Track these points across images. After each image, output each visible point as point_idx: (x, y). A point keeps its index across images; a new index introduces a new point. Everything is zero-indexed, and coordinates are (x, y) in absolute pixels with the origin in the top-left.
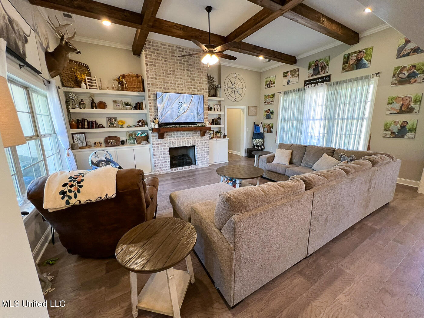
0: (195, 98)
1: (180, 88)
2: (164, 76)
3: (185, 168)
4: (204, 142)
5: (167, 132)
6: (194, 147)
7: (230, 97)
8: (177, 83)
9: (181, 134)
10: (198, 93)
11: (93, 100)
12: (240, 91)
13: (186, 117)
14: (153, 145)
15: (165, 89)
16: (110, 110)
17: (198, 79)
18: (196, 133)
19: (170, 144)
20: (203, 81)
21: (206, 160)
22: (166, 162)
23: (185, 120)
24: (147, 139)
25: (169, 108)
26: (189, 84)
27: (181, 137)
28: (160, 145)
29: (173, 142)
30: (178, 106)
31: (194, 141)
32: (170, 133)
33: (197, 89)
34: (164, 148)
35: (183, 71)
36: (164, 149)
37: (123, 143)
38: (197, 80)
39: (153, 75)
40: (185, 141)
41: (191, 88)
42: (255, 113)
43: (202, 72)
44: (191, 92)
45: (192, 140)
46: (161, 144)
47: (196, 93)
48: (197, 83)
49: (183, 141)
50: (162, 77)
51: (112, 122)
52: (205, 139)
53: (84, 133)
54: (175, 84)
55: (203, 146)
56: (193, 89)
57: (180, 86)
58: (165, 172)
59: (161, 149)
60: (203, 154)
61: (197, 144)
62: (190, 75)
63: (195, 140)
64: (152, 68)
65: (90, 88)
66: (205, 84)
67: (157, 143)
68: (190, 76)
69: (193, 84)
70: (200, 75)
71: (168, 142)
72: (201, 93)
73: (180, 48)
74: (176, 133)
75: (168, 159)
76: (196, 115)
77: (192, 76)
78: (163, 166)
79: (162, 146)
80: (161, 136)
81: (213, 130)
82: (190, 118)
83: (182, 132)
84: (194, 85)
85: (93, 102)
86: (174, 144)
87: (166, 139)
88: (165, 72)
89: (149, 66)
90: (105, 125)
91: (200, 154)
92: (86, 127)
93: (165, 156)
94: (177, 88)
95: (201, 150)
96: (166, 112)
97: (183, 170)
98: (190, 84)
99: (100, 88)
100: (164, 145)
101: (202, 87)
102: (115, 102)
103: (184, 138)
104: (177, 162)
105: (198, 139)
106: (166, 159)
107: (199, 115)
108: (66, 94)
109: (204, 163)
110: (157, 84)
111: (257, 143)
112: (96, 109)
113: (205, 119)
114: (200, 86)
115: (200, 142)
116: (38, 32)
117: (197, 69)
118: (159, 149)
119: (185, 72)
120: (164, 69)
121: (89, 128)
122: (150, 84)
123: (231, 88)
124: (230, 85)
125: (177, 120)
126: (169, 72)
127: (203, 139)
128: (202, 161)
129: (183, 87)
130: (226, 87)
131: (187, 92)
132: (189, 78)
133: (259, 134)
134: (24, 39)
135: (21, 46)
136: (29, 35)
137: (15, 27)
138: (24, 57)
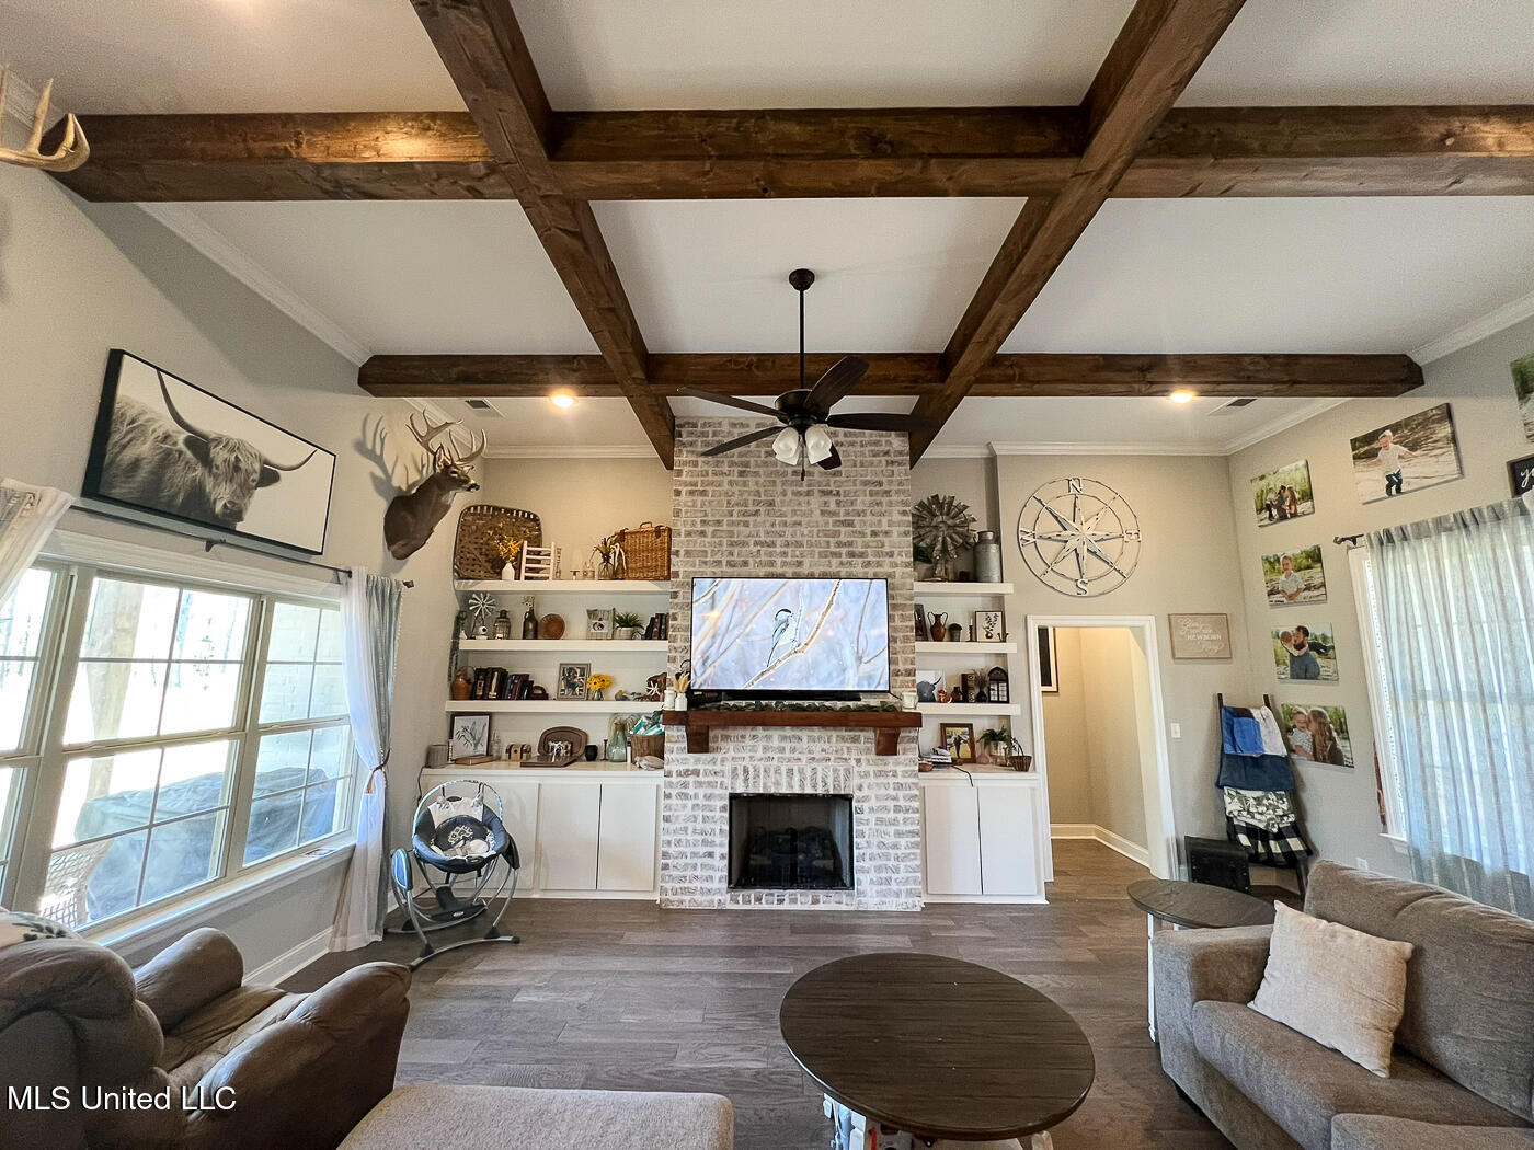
0: (846, 592)
1: (789, 559)
2: (731, 524)
3: (794, 901)
4: (892, 780)
6: (848, 799)
7: (1051, 578)
8: (779, 541)
9: (784, 738)
10: (867, 573)
11: (531, 612)
12: (1111, 549)
13: (803, 668)
14: (668, 775)
15: (730, 564)
16: (575, 645)
17: (869, 517)
18: (855, 740)
19: (735, 776)
20: (891, 524)
21: (902, 875)
22: (711, 855)
23: (800, 682)
24: (656, 748)
25: (736, 633)
26: (828, 542)
27: (782, 750)
28: (691, 779)
29: (746, 771)
30: (772, 625)
31: (842, 773)
32: (740, 732)
33: (862, 555)
34: (710, 791)
35: (806, 498)
36: (708, 797)
37: (592, 754)
38: (866, 524)
39: (694, 524)
40: (801, 771)
41: (839, 555)
42: (1216, 648)
43: (887, 493)
44: (834, 569)
45: (835, 770)
46: (696, 773)
47: (859, 570)
48: (862, 534)
49: (790, 771)
50: (725, 527)
51: (574, 680)
52: (900, 769)
53: (490, 714)
54: (773, 544)
55: (891, 804)
56: (844, 559)
57: (789, 550)
58: (702, 901)
59: (696, 796)
60: (890, 840)
61: (860, 788)
62: (833, 507)
63: (848, 771)
64: (694, 502)
65: (527, 578)
66: (899, 534)
67: (682, 768)
68: (833, 514)
69: (843, 539)
70: (879, 504)
71: (728, 767)
72: (878, 570)
74: (766, 733)
75: (721, 845)
76: (850, 659)
77: (842, 510)
78: (698, 872)
79: (700, 784)
80: (699, 742)
81: (970, 726)
82: (823, 673)
83: (788, 731)
84: (850, 544)
85: (531, 617)
86: (751, 781)
87: (719, 756)
88: (737, 509)
89: (683, 497)
90: (552, 690)
91: (875, 840)
92: (493, 694)
93: (708, 827)
94: (779, 561)
95: (880, 821)
96: (721, 651)
97: (786, 906)
98: (833, 540)
99: (558, 575)
100: (710, 778)
101: (887, 549)
102: (592, 614)
103: (796, 755)
104: (767, 862)
105: (864, 767)
106: (712, 843)
107: (865, 660)
108: (465, 597)
109: (894, 887)
110: (706, 552)
111: (1249, 812)
112: (535, 638)
113: (900, 678)
114: (875, 544)
115: (872, 780)
116: (378, 453)
117: (866, 483)
118: (686, 796)
119: (816, 502)
120: (734, 499)
121: (500, 697)
122: (682, 553)
123: (1056, 540)
124: (1048, 525)
125: (767, 681)
126: (751, 508)
127: (890, 767)
128: (883, 875)
129: (802, 555)
130: (1026, 537)
131: (817, 571)
132: (831, 519)
133: (1256, 761)
134: (256, 476)
135: (221, 496)
136: (294, 464)
137: (219, 455)
138: (225, 522)
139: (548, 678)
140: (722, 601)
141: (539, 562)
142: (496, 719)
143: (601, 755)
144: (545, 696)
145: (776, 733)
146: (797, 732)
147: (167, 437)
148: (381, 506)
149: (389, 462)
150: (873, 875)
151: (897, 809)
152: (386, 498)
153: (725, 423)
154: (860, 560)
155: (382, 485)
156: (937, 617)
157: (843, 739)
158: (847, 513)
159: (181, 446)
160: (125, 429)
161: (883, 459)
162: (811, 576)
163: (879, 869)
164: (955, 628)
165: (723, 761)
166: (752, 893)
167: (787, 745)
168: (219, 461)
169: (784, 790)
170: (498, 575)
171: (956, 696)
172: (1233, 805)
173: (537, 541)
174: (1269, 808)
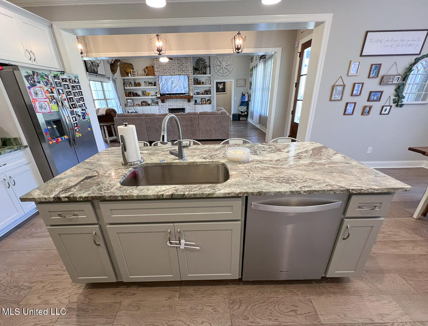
0: (181, 77)
1: (173, 72)
4: (190, 106)
5: (166, 99)
6: (184, 108)
7: (218, 73)
9: (175, 100)
11: (135, 82)
12: (229, 67)
13: (176, 90)
14: (159, 106)
16: (143, 87)
17: (185, 64)
18: (185, 100)
20: (188, 65)
23: (176, 92)
24: (157, 103)
25: (166, 85)
27: (175, 102)
28: (163, 107)
29: (170, 105)
30: (171, 83)
32: (169, 100)
33: (184, 71)
34: (165, 108)
37: (149, 105)
38: (184, 65)
39: (157, 66)
40: (178, 105)
41: (180, 71)
42: (243, 85)
43: (188, 59)
44: (180, 74)
45: (182, 105)
47: (184, 73)
48: (184, 67)
49: (176, 105)
50: (162, 67)
51: (144, 93)
52: (191, 104)
53: (132, 99)
57: (173, 70)
61: (186, 107)
62: (179, 62)
63: (184, 105)
65: (133, 76)
67: (161, 105)
70: (186, 61)
72: (186, 73)
74: (172, 100)
76: (183, 88)
80: (163, 101)
81: (205, 99)
82: (179, 91)
83: (175, 99)
84: (182, 69)
85: (135, 83)
86: (171, 107)
87: (166, 103)
90: (141, 95)
94: (171, 72)
96: (164, 87)
98: (179, 68)
99: (137, 75)
100: (165, 106)
102: (145, 82)
103: (177, 103)
105: (186, 104)
107: (185, 88)
108: (124, 80)
112: (136, 86)
113: (191, 91)
114: (186, 69)
118: (162, 109)
121: (133, 96)
122: (156, 71)
123: (219, 66)
124: (218, 63)
125: (171, 92)
127: (190, 104)
129: (175, 71)
130: (214, 66)
132: (179, 65)
133: (244, 102)
134: (97, 66)
135: (96, 69)
136: (100, 63)
138: (97, 73)
139: (140, 93)
140: (163, 80)
141: (134, 73)
142: (134, 100)
143: (150, 105)
144: (140, 96)
145: (174, 100)
146: (177, 99)
148: (109, 66)
151: (191, 110)
156: (200, 81)
157: (183, 100)
158: (182, 63)
159: (91, 64)
160: (87, 63)
162: (177, 75)
164: (203, 82)
165: (167, 104)
167: (175, 101)
168: (94, 65)
169: (176, 108)
170: (128, 76)
171: (203, 94)
172: (240, 108)
173: (133, 69)
174: (243, 109)
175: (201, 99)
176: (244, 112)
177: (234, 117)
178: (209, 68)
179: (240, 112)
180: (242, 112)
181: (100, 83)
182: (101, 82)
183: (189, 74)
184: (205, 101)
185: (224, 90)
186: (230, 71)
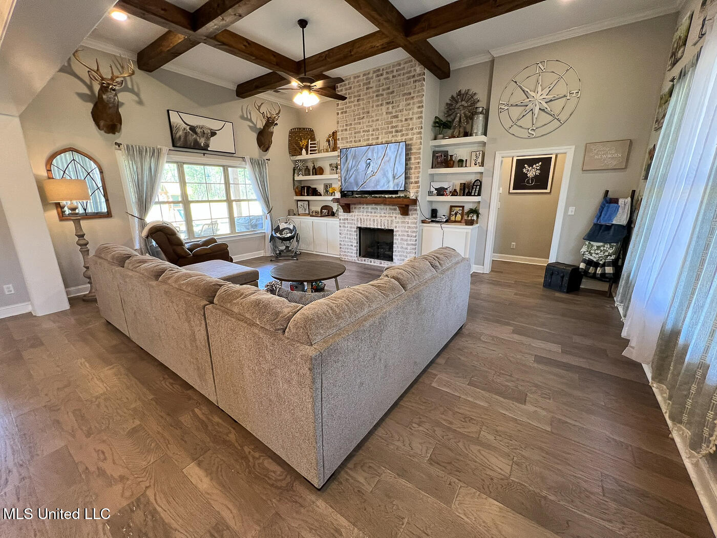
0: (391, 148)
1: (374, 137)
2: (355, 124)
3: (375, 262)
4: (407, 225)
5: (355, 204)
6: (392, 231)
8: (371, 129)
9: (372, 208)
10: (402, 139)
11: (314, 166)
12: (558, 105)
13: (375, 182)
14: (340, 220)
15: (355, 142)
16: (327, 176)
17: (405, 112)
18: (395, 209)
19: (358, 221)
20: (413, 114)
22: (352, 246)
23: (374, 187)
25: (353, 170)
26: (388, 127)
27: (372, 213)
28: (346, 221)
29: (361, 219)
30: (365, 165)
31: (390, 222)
32: (359, 206)
33: (401, 131)
34: (351, 225)
35: (381, 107)
36: (351, 227)
37: (333, 214)
38: (403, 115)
39: (343, 126)
40: (377, 220)
41: (391, 132)
42: (615, 163)
43: (413, 98)
44: (390, 139)
45: (388, 220)
46: (347, 219)
47: (398, 138)
49: (374, 220)
50: (353, 126)
51: (328, 189)
52: (410, 221)
53: (308, 201)
54: (368, 131)
55: (406, 234)
56: (394, 134)
57: (374, 132)
58: (350, 259)
59: (348, 227)
60: (405, 246)
61: (396, 227)
62: (390, 110)
63: (392, 221)
64: (343, 116)
65: (310, 154)
66: (416, 119)
67: (343, 218)
68: (391, 113)
69: (394, 125)
70: (409, 104)
71: (356, 218)
72: (407, 137)
73: (379, 70)
74: (367, 207)
76: (391, 178)
77: (394, 110)
78: (349, 251)
79: (348, 223)
80: (347, 209)
81: (463, 207)
82: (382, 183)
83: (374, 206)
84: (396, 126)
85: (314, 168)
86: (363, 223)
87: (353, 214)
88: (357, 117)
89: (340, 115)
91: (400, 246)
92: (306, 194)
93: (351, 237)
94: (371, 138)
95: (402, 239)
96: (349, 177)
97: (372, 264)
98: (390, 126)
101: (410, 127)
102: (330, 165)
103: (376, 215)
105: (397, 220)
106: (352, 242)
107: (396, 178)
108: (294, 162)
110: (347, 138)
111: (590, 253)
112: (316, 175)
113: (412, 185)
114: (406, 125)
115: (400, 225)
116: (249, 118)
117: (404, 95)
118: (345, 227)
119: (384, 108)
120: (356, 113)
121: (308, 195)
122: (340, 139)
123: (519, 106)
124: (519, 97)
125: (364, 187)
126: (362, 116)
127: (407, 220)
128: (402, 258)
129: (379, 134)
130: (503, 107)
131: (384, 141)
132: (390, 116)
133: (608, 228)
134: (210, 134)
135: (202, 141)
136: (220, 128)
137: (198, 130)
138: (205, 148)
139: (321, 189)
141: (315, 147)
142: (310, 203)
143: (336, 214)
144: (321, 195)
145: (370, 207)
146: (376, 207)
147: (185, 129)
148: (255, 136)
149: (254, 120)
150: (399, 258)
151: (408, 236)
152: (256, 133)
153: (352, 78)
154: (400, 134)
155: (253, 128)
156: (451, 156)
157: (391, 209)
158: (396, 112)
159: (188, 130)
160: (175, 129)
161: (412, 80)
162: (381, 143)
163: (400, 256)
164: (461, 161)
165: (355, 216)
166: (363, 259)
167: (373, 211)
168: (199, 132)
169: (372, 227)
170: (301, 154)
171: (454, 193)
172: (584, 249)
173: (313, 139)
174: (602, 251)
175: (451, 207)
176: (604, 265)
177: (552, 274)
178: (481, 117)
179: (584, 261)
180: (590, 263)
181: (222, 168)
182: (223, 166)
183: (411, 139)
184: (462, 215)
185: (541, 182)
186: (563, 117)
